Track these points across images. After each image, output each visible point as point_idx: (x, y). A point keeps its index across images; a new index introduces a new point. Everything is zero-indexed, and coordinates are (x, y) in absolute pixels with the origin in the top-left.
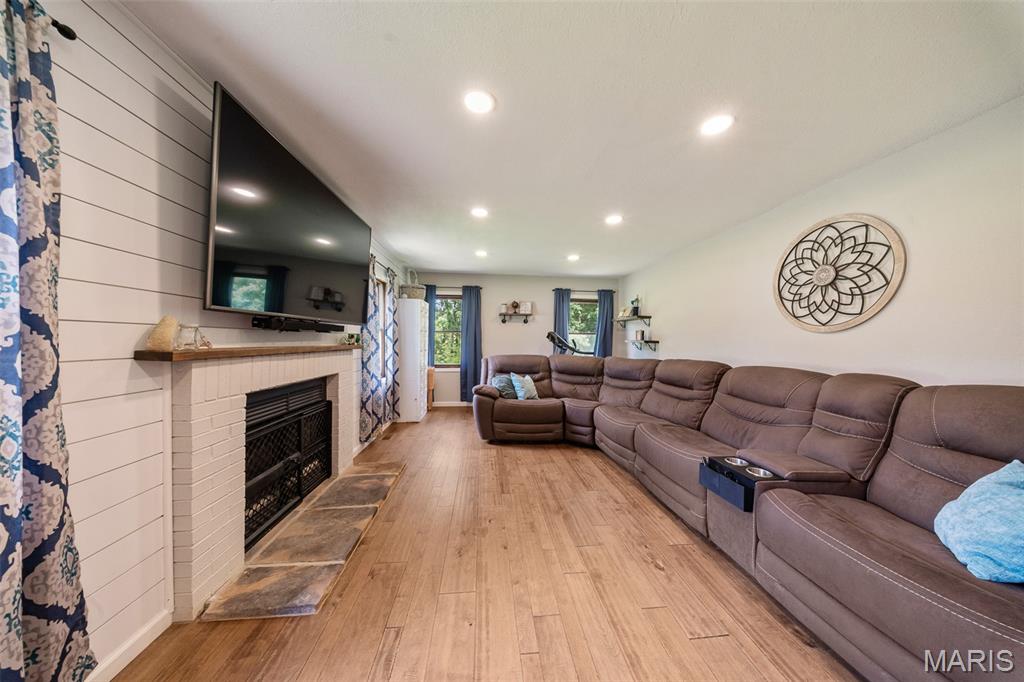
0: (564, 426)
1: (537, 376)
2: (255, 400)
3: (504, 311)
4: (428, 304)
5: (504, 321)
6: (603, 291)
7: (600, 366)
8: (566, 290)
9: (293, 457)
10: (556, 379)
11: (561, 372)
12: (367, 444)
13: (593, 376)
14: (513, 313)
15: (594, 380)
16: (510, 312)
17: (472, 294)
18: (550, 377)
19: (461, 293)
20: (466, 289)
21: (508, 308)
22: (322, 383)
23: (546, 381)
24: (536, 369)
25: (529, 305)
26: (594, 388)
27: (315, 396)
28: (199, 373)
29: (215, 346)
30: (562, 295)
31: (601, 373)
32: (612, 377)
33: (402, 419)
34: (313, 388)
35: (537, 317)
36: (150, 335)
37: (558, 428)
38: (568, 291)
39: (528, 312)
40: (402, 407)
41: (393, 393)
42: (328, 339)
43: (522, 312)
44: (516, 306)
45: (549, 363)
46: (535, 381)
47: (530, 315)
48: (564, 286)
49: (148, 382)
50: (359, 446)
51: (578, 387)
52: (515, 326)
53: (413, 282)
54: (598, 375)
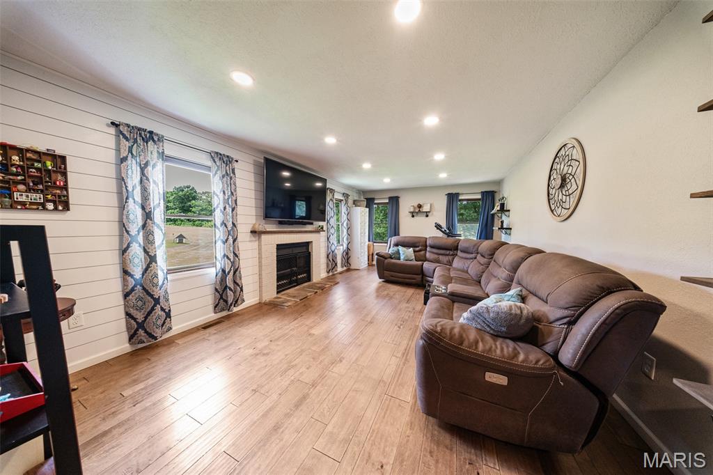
0: (422, 278)
1: (417, 249)
2: (280, 247)
3: (412, 210)
4: (368, 209)
5: (413, 216)
6: (486, 192)
7: (456, 244)
8: (456, 193)
9: (294, 269)
10: (429, 252)
11: (432, 247)
12: (331, 274)
13: (451, 250)
14: (418, 211)
15: (451, 253)
16: (417, 211)
17: (395, 201)
18: (426, 250)
19: (387, 201)
20: (390, 198)
21: (415, 208)
22: (307, 244)
23: (423, 252)
24: (418, 245)
25: (429, 205)
26: (451, 258)
27: (304, 249)
28: (264, 237)
29: (268, 230)
30: (452, 198)
31: (456, 248)
32: (463, 251)
33: (352, 267)
34: (304, 246)
35: (434, 213)
36: (253, 227)
37: (419, 278)
38: (458, 194)
39: (428, 210)
40: (352, 261)
41: (347, 254)
42: (309, 228)
43: (424, 210)
44: (420, 206)
45: (426, 242)
46: (414, 252)
47: (429, 212)
48: (454, 191)
49: (254, 239)
50: (326, 274)
51: (441, 257)
52: (420, 219)
53: (360, 198)
54: (455, 250)
